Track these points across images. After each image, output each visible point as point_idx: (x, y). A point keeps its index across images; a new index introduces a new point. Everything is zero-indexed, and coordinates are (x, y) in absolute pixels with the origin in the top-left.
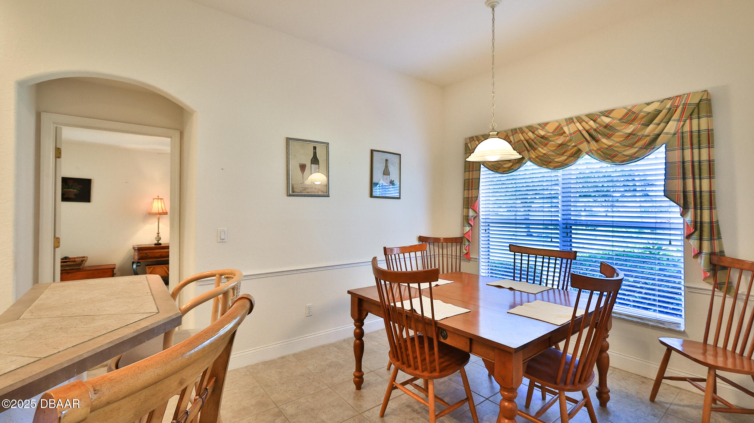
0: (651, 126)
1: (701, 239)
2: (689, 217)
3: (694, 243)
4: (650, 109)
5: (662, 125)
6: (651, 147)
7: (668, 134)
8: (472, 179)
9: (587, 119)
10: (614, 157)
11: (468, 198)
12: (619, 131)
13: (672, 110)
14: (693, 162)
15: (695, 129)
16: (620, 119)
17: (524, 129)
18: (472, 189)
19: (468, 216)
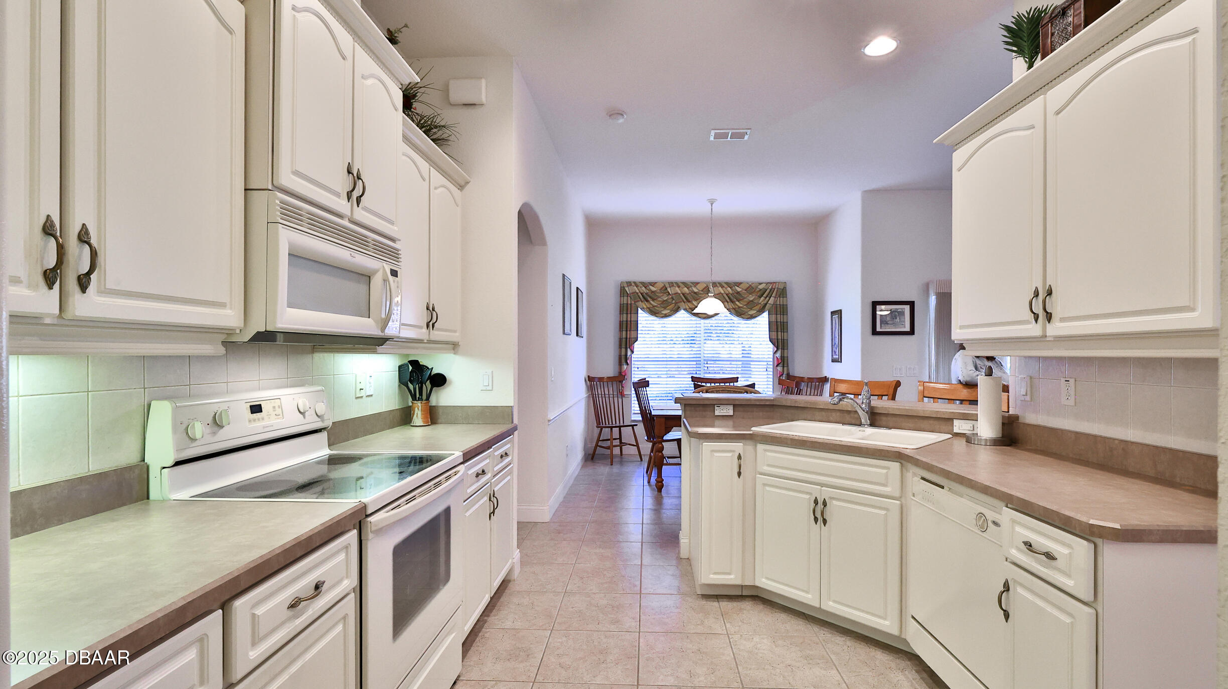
0: (762, 298)
1: (783, 367)
2: (778, 355)
3: (780, 369)
4: (761, 287)
5: (768, 298)
6: (761, 311)
7: (770, 304)
8: (630, 321)
9: (726, 286)
10: (743, 314)
11: (626, 338)
12: (745, 298)
13: (772, 290)
14: (781, 322)
15: (781, 303)
16: (745, 290)
17: (680, 284)
18: (630, 331)
19: (626, 355)
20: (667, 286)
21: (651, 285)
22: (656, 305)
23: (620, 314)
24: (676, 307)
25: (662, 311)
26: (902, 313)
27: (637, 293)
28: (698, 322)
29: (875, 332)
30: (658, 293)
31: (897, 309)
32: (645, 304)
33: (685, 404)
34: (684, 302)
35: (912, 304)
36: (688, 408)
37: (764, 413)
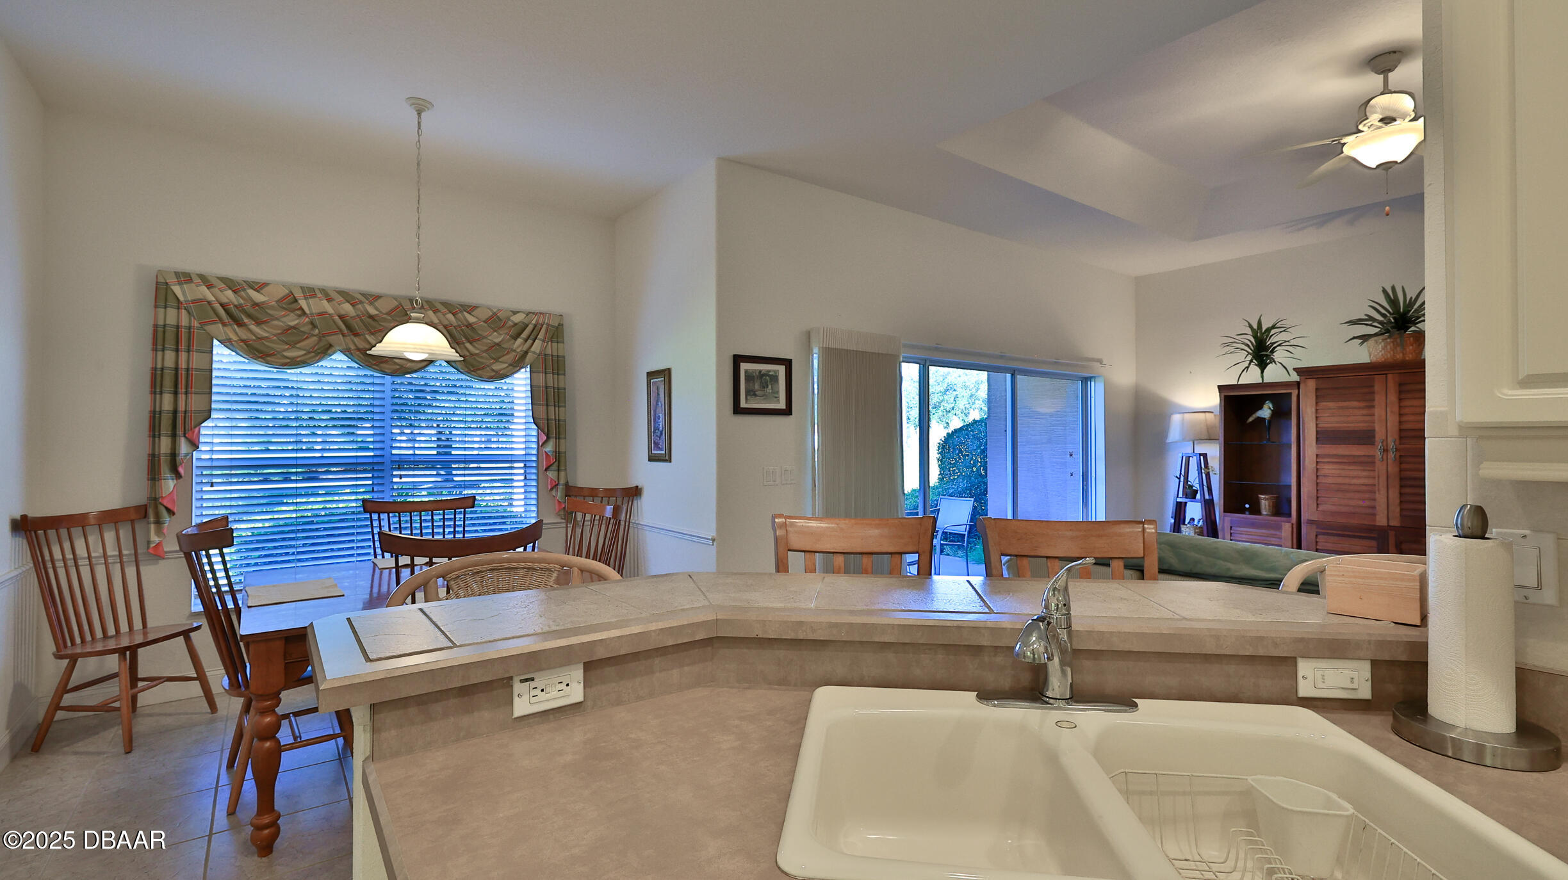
0: (519, 341)
1: (559, 470)
2: (549, 448)
3: (551, 474)
4: (516, 318)
5: (530, 342)
6: (517, 365)
7: (534, 353)
8: (188, 370)
9: (444, 310)
10: (479, 369)
11: (175, 412)
12: (485, 337)
13: (537, 328)
14: (554, 388)
15: (555, 353)
16: (485, 322)
17: (333, 295)
18: (186, 393)
19: (173, 455)
20: (298, 294)
21: (252, 288)
22: (265, 335)
23: (155, 350)
24: (322, 344)
25: (285, 350)
26: (774, 378)
27: (209, 303)
28: (377, 381)
29: (737, 410)
30: (272, 308)
31: (769, 371)
32: (235, 331)
33: (373, 707)
34: (344, 335)
35: (788, 363)
36: (388, 717)
37: (686, 669)
